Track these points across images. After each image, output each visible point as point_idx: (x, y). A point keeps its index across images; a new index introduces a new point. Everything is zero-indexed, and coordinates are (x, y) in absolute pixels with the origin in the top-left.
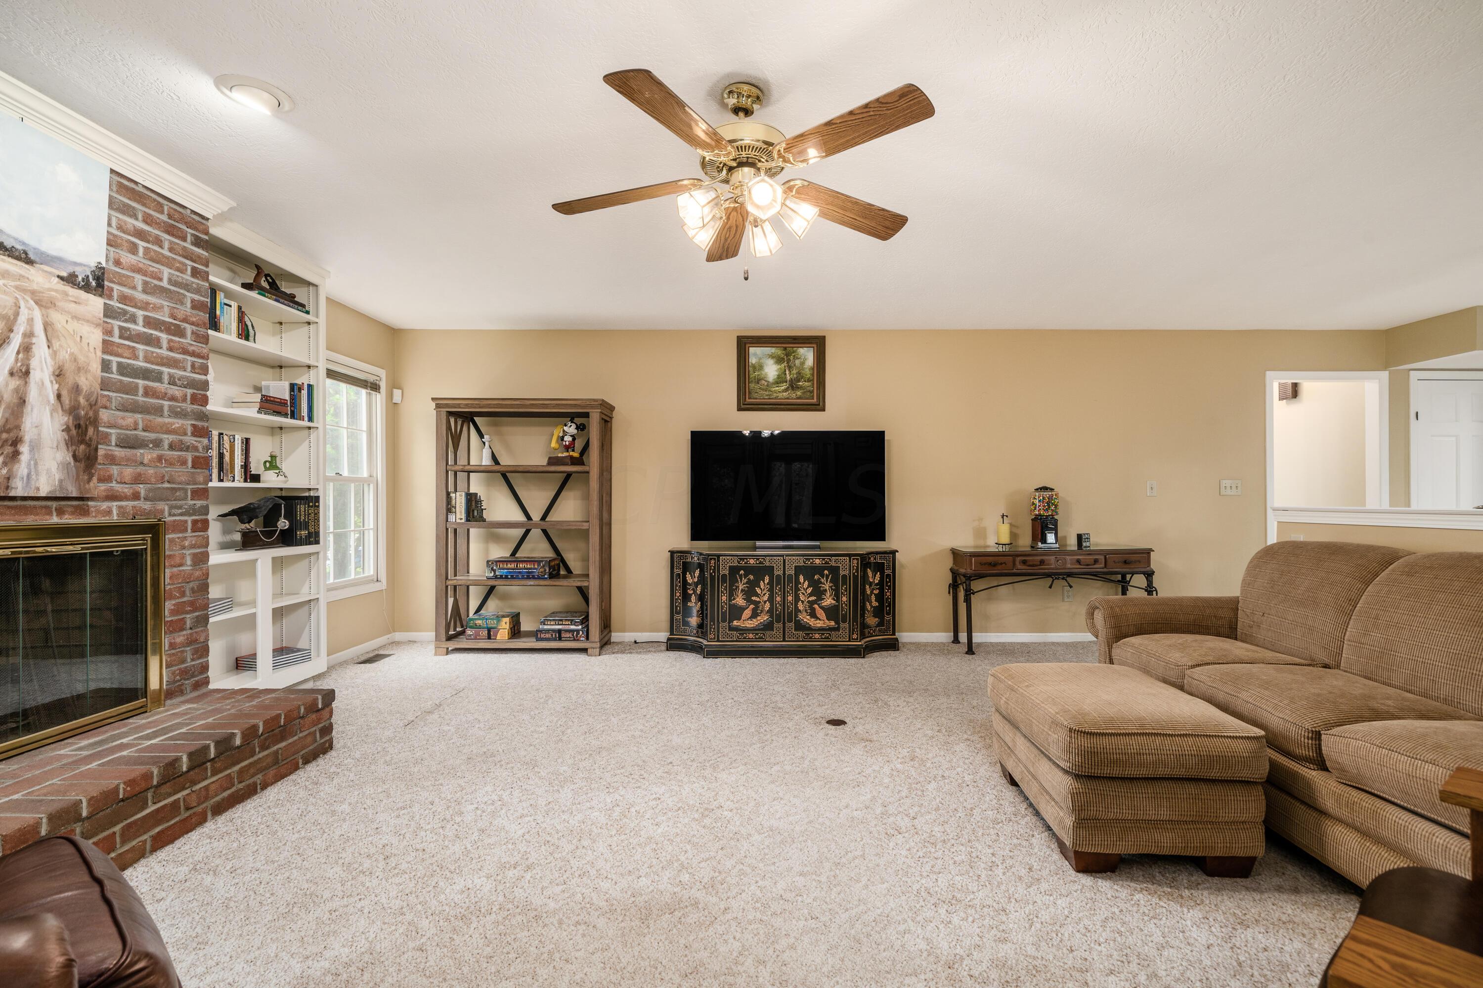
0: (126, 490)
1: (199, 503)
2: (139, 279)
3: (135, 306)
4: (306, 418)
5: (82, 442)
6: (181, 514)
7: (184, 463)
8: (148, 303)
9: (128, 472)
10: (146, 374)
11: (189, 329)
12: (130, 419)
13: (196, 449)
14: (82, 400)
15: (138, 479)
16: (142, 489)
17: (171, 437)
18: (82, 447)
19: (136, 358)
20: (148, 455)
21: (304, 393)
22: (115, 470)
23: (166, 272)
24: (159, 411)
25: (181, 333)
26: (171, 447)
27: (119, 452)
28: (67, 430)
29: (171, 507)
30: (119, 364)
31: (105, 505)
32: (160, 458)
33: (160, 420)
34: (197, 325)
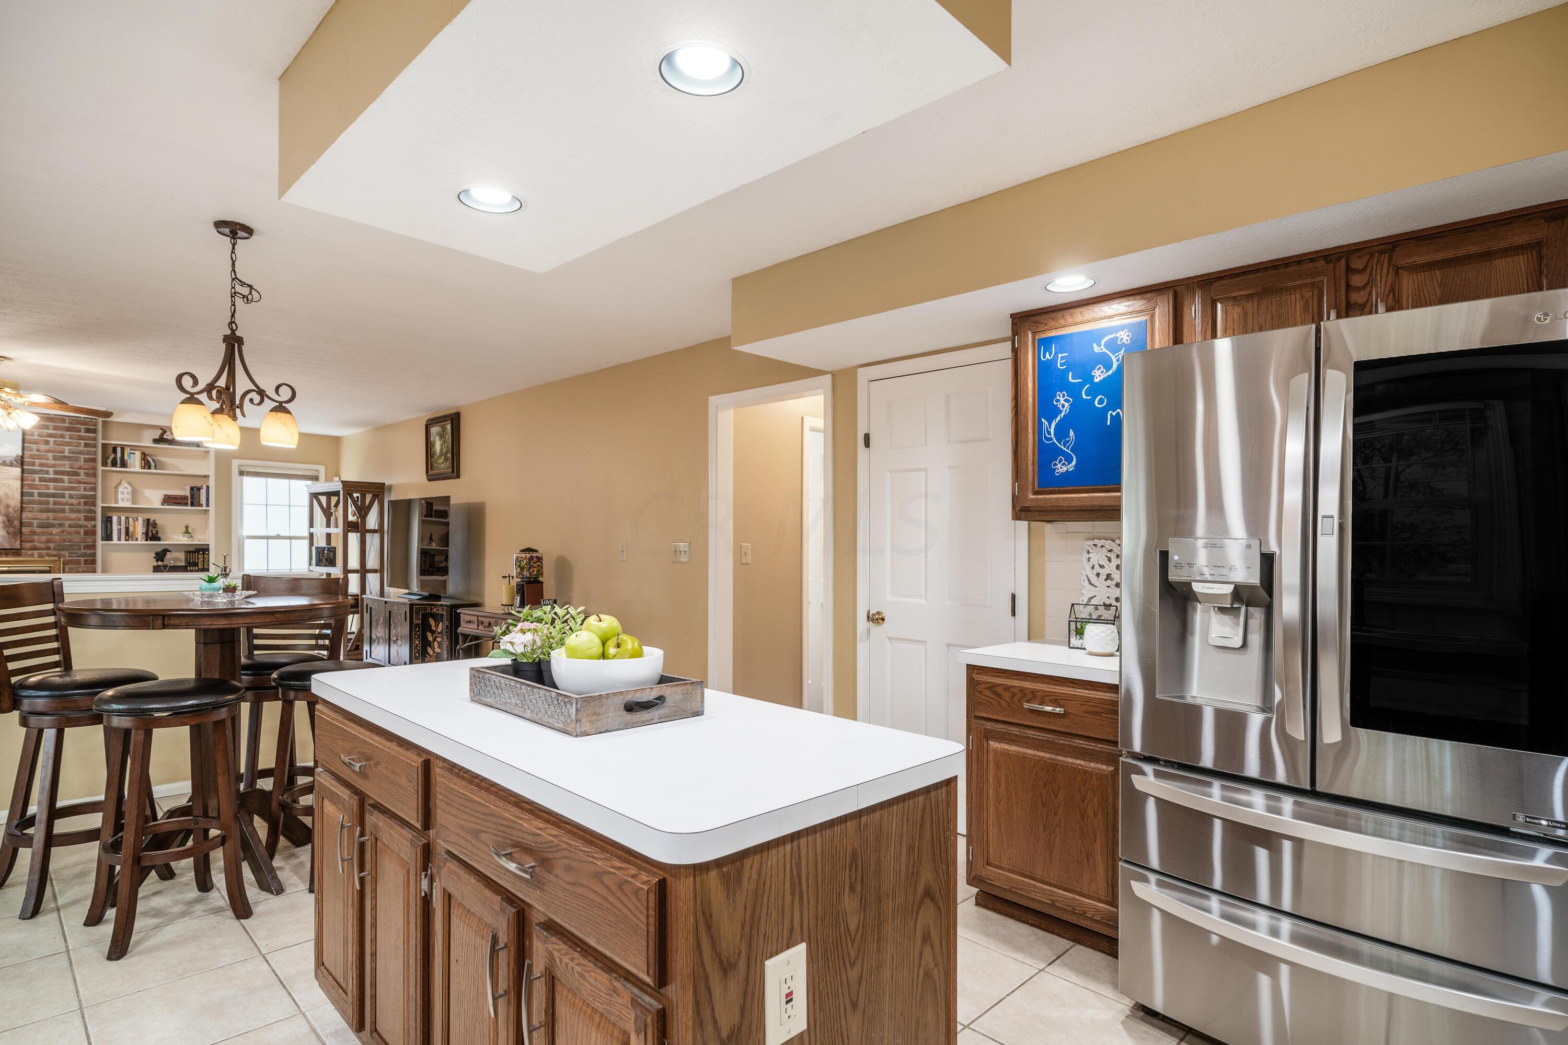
0: (43, 546)
1: (89, 552)
2: (50, 455)
3: (48, 467)
4: (204, 504)
5: (11, 527)
6: (77, 556)
7: (79, 533)
8: (56, 465)
9: (43, 538)
10: (54, 495)
11: (82, 472)
12: (44, 515)
13: (86, 526)
14: (11, 510)
15: (49, 541)
16: (52, 545)
17: (70, 522)
18: (11, 529)
19: (48, 489)
20: (55, 531)
21: (203, 492)
22: (36, 537)
23: (67, 449)
24: (63, 511)
25: (76, 474)
26: (70, 526)
27: (38, 530)
28: (4, 522)
29: (70, 553)
30: (39, 493)
31: (30, 552)
32: (63, 532)
33: (63, 515)
34: (88, 469)
